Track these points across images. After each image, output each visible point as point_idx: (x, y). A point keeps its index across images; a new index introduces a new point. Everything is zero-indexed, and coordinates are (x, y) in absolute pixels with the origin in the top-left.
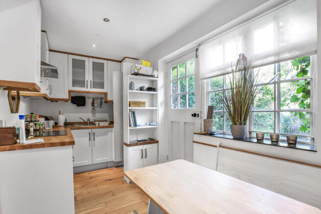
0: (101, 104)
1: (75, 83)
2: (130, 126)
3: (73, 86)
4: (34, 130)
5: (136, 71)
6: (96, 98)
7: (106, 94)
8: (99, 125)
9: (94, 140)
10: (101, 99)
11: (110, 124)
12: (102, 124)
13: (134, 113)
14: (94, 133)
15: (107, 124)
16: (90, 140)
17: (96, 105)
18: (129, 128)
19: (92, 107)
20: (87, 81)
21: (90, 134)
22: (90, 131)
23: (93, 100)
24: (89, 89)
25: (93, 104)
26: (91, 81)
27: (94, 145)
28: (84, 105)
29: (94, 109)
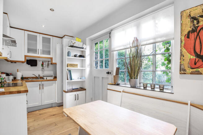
0: (48, 65)
1: (29, 50)
2: (68, 79)
3: (28, 52)
5: (72, 44)
7: (51, 59)
8: (46, 79)
9: (43, 89)
10: (48, 61)
11: (54, 78)
12: (48, 78)
13: (70, 71)
14: (43, 84)
15: (52, 78)
16: (40, 89)
17: (44, 66)
18: (67, 81)
19: (42, 67)
20: (38, 49)
21: (40, 85)
22: (40, 83)
24: (40, 55)
25: (42, 65)
26: (41, 50)
27: (43, 92)
28: (36, 66)
29: (43, 68)
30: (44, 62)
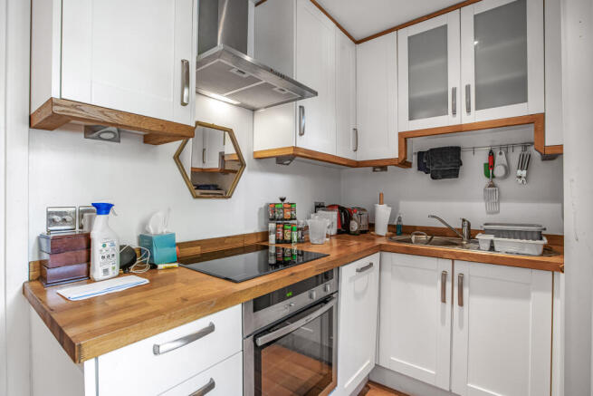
3: (411, 118)
4: (278, 241)
6: (501, 147)
7: (537, 121)
8: (492, 248)
9: (461, 304)
11: (547, 250)
12: (506, 247)
14: (461, 278)
15: (532, 248)
16: (444, 300)
17: (499, 171)
19: (486, 181)
20: (454, 90)
23: (492, 155)
24: (463, 118)
26: (468, 88)
28: (457, 176)
29: (492, 185)
30: (497, 152)
